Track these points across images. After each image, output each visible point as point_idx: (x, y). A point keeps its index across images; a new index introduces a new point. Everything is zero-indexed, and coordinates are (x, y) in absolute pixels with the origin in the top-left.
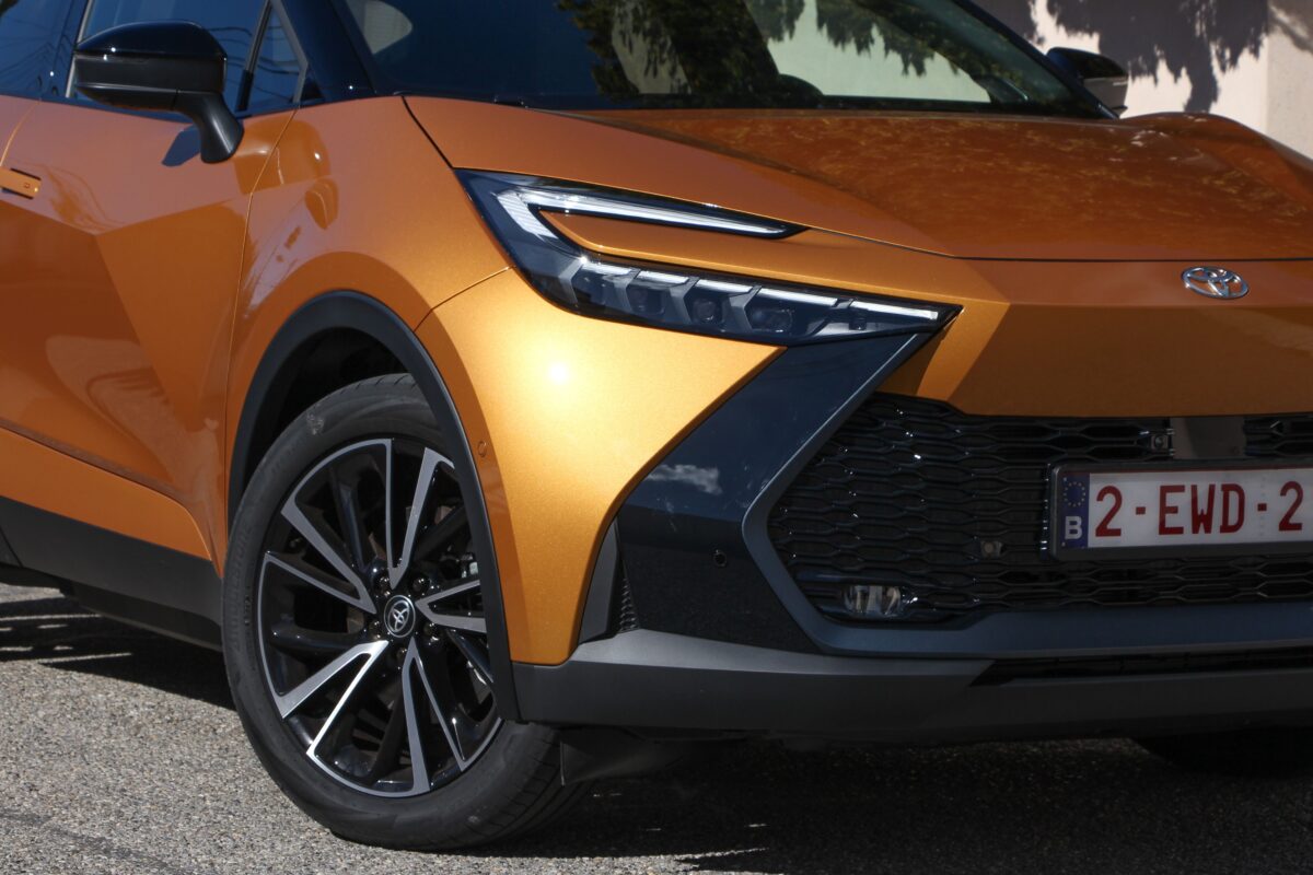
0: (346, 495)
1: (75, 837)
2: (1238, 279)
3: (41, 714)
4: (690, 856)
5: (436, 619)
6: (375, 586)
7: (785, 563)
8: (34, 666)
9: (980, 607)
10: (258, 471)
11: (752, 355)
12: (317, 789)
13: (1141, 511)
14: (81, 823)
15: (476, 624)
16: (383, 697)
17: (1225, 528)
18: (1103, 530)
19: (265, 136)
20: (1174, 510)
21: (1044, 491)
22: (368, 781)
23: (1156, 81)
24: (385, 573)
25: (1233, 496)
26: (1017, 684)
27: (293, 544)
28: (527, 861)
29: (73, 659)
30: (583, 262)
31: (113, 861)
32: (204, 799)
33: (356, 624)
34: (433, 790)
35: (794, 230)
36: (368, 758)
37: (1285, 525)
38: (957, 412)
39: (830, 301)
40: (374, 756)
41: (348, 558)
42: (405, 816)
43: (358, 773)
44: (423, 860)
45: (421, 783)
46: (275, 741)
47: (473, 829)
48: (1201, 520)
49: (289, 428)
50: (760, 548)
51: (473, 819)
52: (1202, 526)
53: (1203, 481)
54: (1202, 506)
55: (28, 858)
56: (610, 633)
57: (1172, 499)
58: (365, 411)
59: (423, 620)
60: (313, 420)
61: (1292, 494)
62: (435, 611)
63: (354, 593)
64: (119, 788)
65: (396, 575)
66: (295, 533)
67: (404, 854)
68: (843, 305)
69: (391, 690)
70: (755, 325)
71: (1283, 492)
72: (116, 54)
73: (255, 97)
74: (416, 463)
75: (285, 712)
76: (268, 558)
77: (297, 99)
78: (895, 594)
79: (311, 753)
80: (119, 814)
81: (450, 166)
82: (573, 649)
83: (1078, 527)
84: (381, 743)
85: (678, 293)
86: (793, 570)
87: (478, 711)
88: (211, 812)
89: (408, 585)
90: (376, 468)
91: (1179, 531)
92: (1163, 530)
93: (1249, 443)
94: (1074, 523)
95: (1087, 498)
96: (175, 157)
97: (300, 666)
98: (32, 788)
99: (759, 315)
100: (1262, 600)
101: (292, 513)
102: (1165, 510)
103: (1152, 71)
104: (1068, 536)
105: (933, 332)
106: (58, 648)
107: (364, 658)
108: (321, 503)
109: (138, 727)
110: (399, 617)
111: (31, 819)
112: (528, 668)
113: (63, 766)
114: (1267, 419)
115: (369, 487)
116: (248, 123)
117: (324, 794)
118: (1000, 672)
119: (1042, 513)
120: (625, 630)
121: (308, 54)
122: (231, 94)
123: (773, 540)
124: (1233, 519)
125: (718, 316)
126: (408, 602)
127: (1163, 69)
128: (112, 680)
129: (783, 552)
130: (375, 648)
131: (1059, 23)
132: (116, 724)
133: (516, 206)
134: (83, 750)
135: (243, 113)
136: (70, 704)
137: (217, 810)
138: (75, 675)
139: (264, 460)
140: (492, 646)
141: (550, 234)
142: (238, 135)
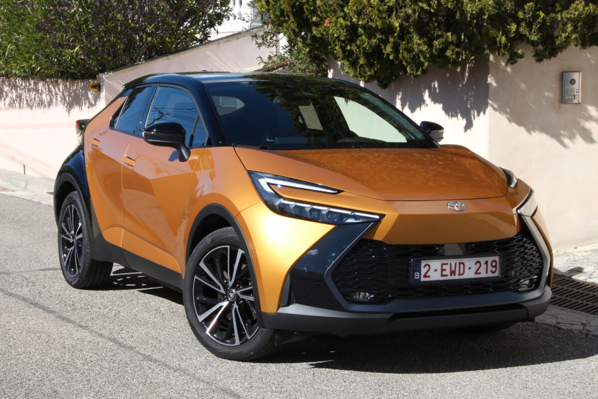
0: (217, 260)
1: (143, 355)
2: (463, 205)
3: (136, 309)
4: (312, 363)
5: (242, 297)
6: (225, 286)
7: (336, 286)
8: (135, 291)
9: (390, 298)
10: (193, 253)
11: (328, 228)
12: (209, 342)
13: (436, 270)
14: (145, 350)
15: (251, 298)
16: (227, 316)
17: (460, 274)
18: (425, 276)
19: (196, 154)
20: (445, 270)
21: (409, 266)
22: (223, 341)
23: (458, 119)
24: (228, 283)
25: (462, 265)
26: (401, 320)
27: (202, 274)
28: (267, 364)
29: (146, 289)
30: (282, 201)
31: (152, 363)
32: (179, 341)
33: (220, 296)
34: (241, 344)
35: (340, 191)
36: (223, 334)
37: (476, 273)
38: (384, 243)
39: (349, 213)
40: (225, 333)
41: (217, 278)
42: (233, 351)
43: (220, 338)
44: (238, 364)
45: (238, 342)
46: (198, 328)
47: (252, 356)
48: (453, 273)
49: (202, 241)
50: (330, 282)
51: (252, 353)
52: (453, 274)
53: (453, 262)
54: (453, 268)
55: (129, 362)
56: (288, 305)
57: (444, 267)
58: (221, 238)
59: (238, 297)
60: (208, 239)
61: (478, 264)
62: (242, 294)
63: (219, 288)
64: (156, 337)
65: (231, 284)
66: (203, 271)
67: (233, 361)
68: (353, 214)
69: (230, 314)
70: (329, 219)
71: (476, 264)
72: (156, 132)
73: (194, 142)
74: (236, 252)
75: (200, 321)
76: (196, 277)
77: (205, 145)
78: (367, 294)
79: (207, 332)
80: (155, 346)
81: (246, 169)
82: (278, 309)
83: (418, 275)
84: (227, 329)
85: (308, 210)
86: (339, 288)
87: (254, 322)
88: (181, 346)
89: (234, 286)
90: (225, 253)
91: (446, 276)
92: (442, 275)
93: (466, 250)
94: (417, 274)
95: (421, 267)
96: (172, 159)
97: (205, 307)
98: (132, 337)
99: (329, 216)
100: (470, 294)
101: (202, 265)
102: (443, 270)
103: (457, 116)
104: (415, 278)
105: (377, 222)
106: (143, 285)
107: (221, 307)
108: (210, 262)
109: (163, 315)
110: (232, 295)
111: (131, 348)
112: (266, 314)
113: (141, 329)
114: (470, 244)
115: (223, 258)
116: (191, 150)
117: (211, 344)
118: (396, 316)
119: (408, 271)
120: (292, 304)
121: (208, 132)
122: (187, 142)
123: (333, 280)
124: (462, 272)
125: (319, 216)
126: (234, 291)
127: (459, 116)
128: (157, 297)
129: (336, 283)
130: (225, 304)
131: (432, 100)
132: (157, 313)
133: (263, 182)
134: (147, 323)
135: (191, 147)
136: (145, 306)
137: (183, 345)
138: (147, 295)
139: (195, 250)
140: (256, 304)
141: (273, 192)
142: (189, 153)
